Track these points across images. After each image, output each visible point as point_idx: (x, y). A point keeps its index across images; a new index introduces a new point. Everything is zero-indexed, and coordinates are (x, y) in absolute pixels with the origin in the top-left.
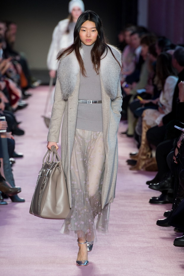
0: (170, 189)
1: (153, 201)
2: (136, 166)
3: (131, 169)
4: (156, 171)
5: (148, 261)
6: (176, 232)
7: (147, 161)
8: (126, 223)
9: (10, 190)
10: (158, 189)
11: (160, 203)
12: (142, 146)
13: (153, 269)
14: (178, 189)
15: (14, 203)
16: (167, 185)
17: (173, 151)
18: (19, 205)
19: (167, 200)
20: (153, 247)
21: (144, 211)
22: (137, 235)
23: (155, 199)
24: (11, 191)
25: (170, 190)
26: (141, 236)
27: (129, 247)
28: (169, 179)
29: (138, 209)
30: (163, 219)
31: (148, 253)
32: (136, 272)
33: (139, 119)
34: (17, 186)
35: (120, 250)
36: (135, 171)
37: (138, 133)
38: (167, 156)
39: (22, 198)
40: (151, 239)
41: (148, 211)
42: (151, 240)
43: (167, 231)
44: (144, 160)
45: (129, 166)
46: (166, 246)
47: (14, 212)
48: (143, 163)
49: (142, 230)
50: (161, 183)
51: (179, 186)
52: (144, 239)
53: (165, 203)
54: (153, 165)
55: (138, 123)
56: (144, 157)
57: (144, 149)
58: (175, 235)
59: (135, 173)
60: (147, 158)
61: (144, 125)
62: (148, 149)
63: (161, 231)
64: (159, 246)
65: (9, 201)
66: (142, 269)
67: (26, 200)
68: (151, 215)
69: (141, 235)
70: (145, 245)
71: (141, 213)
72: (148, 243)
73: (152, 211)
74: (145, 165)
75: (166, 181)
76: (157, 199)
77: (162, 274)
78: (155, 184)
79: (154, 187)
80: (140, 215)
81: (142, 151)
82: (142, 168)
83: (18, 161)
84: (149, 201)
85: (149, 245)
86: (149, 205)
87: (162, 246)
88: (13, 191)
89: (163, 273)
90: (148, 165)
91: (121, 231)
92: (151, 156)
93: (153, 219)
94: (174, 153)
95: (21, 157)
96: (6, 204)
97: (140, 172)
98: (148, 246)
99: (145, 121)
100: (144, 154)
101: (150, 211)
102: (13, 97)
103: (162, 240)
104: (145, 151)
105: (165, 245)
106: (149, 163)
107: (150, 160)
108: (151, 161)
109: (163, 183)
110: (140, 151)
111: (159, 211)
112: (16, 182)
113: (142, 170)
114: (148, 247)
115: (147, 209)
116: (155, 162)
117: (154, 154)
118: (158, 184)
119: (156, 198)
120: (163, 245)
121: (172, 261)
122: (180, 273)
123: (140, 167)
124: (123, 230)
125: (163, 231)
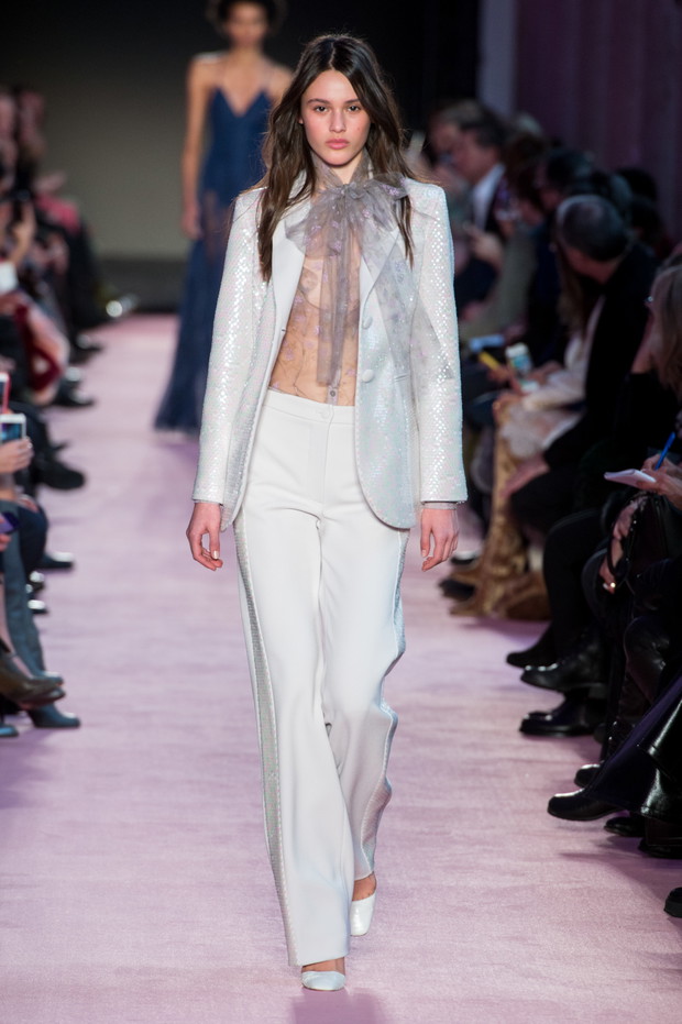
0: (598, 685)
1: (534, 727)
2: (472, 601)
3: (454, 612)
4: (543, 618)
5: (517, 939)
6: (613, 835)
7: (512, 585)
8: (437, 804)
9: (27, 686)
10: (553, 684)
11: (559, 735)
12: (496, 531)
13: (533, 967)
14: (624, 688)
15: (40, 732)
16: (587, 671)
17: (605, 551)
18: (57, 738)
19: (582, 722)
20: (533, 888)
21: (501, 760)
22: (477, 847)
23: (541, 718)
24: (30, 692)
25: (597, 689)
26: (491, 851)
27: (450, 888)
28: (593, 648)
29: (480, 755)
30: (571, 794)
31: (515, 912)
32: (475, 979)
33: (485, 437)
34: (51, 672)
35: (416, 899)
36: (470, 620)
37: (480, 484)
38: (585, 568)
39: (70, 715)
40: (528, 859)
41: (516, 761)
42: (527, 864)
43: (582, 834)
44: (501, 579)
45: (449, 603)
46: (578, 886)
47: (42, 762)
48: (498, 591)
49: (493, 827)
50: (563, 662)
51: (626, 679)
52: (502, 862)
53: (574, 733)
54: (534, 600)
55: (480, 451)
56: (503, 571)
57: (500, 543)
58: (610, 843)
59: (469, 627)
60: (513, 574)
61: (501, 457)
62: (517, 542)
63: (561, 833)
64: (555, 885)
65: (23, 724)
66: (496, 968)
67: (84, 720)
68: (527, 775)
69: (490, 848)
70: (507, 882)
71: (490, 768)
72: (514, 873)
73: (529, 762)
74: (505, 598)
75: (582, 657)
76: (549, 718)
77: (564, 984)
78: (542, 669)
79: (542, 680)
80: (489, 776)
81: (493, 549)
82: (495, 608)
83: (55, 583)
84: (518, 724)
85: (521, 882)
86: (518, 740)
87: (566, 885)
88: (37, 689)
89: (570, 982)
90: (515, 600)
91: (422, 833)
92: (527, 567)
93: (536, 790)
94: (609, 555)
95: (66, 566)
96: (14, 734)
97: (485, 622)
98: (516, 884)
99: (506, 442)
100: (502, 560)
101: (523, 761)
102: (41, 366)
103: (565, 863)
104: (505, 550)
105: (577, 882)
106: (518, 590)
107: (524, 580)
108: (527, 586)
109: (573, 665)
110: (486, 550)
111: (557, 763)
112: (49, 657)
113: (494, 616)
114: (516, 889)
115: (513, 755)
116: (539, 590)
117: (537, 561)
118: (554, 666)
119: (544, 714)
120: (570, 882)
121: (600, 939)
122: (630, 981)
123: (488, 606)
124: (426, 830)
125: (569, 834)
